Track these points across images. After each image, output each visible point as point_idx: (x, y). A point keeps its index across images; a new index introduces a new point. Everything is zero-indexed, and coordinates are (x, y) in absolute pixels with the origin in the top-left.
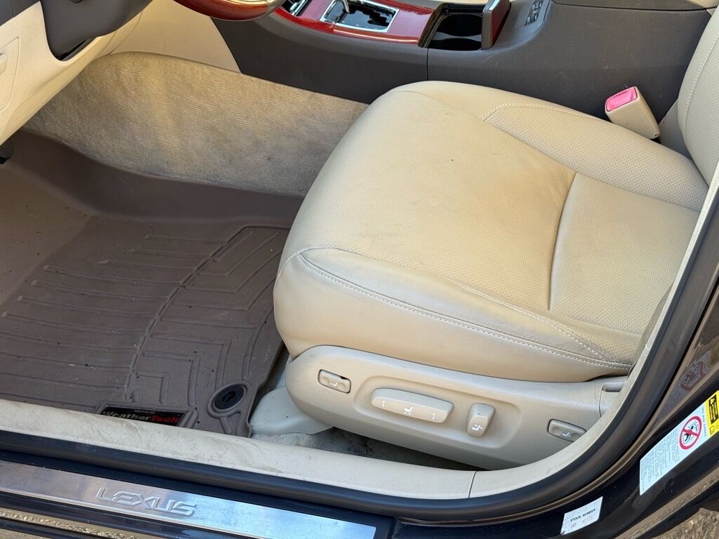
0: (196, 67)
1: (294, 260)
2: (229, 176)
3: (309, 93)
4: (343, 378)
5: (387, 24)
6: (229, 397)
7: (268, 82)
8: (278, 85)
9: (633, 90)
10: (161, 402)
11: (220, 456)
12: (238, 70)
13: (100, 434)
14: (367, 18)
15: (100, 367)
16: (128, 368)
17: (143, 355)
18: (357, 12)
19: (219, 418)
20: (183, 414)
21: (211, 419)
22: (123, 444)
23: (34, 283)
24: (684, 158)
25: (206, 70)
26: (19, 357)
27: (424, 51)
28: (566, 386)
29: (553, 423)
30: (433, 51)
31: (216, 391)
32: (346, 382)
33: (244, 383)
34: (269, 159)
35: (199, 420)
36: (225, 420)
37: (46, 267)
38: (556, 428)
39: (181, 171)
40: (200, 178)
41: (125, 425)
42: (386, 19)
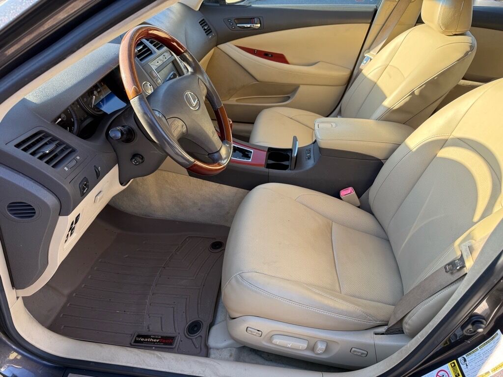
0: (170, 173)
1: (236, 277)
2: (181, 216)
3: (218, 184)
4: (258, 331)
5: (250, 157)
6: (194, 327)
7: (201, 180)
8: (205, 181)
9: (351, 188)
10: (162, 330)
11: (204, 372)
12: (188, 174)
13: (144, 361)
14: (241, 154)
15: (131, 312)
16: (144, 313)
17: (150, 304)
18: (237, 151)
19: (191, 339)
20: (173, 337)
21: (187, 339)
22: (156, 367)
23: (95, 268)
24: (372, 216)
25: (174, 174)
26: (92, 308)
27: (267, 170)
28: (358, 332)
29: (353, 349)
30: (271, 170)
31: (187, 323)
32: (260, 333)
33: (200, 320)
34: (199, 209)
35: (182, 339)
36: (194, 340)
37: (100, 260)
38: (355, 351)
39: (159, 214)
40: (168, 217)
41: (155, 356)
42: (248, 155)
